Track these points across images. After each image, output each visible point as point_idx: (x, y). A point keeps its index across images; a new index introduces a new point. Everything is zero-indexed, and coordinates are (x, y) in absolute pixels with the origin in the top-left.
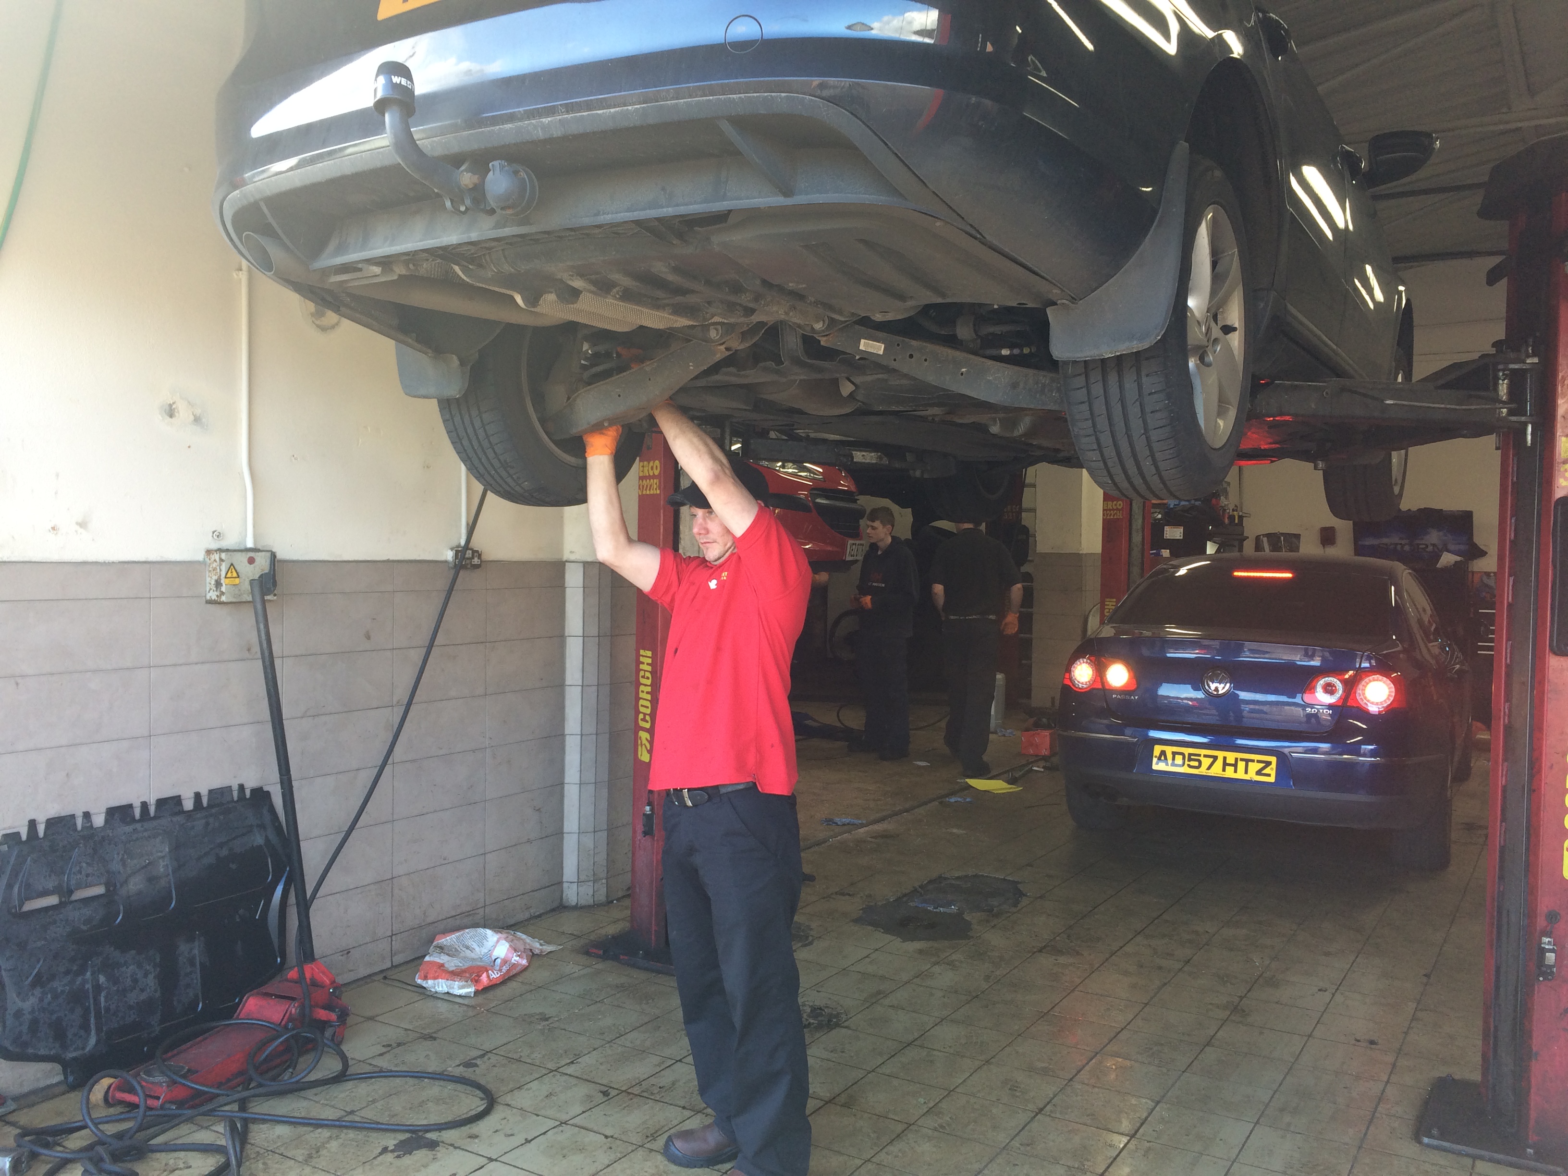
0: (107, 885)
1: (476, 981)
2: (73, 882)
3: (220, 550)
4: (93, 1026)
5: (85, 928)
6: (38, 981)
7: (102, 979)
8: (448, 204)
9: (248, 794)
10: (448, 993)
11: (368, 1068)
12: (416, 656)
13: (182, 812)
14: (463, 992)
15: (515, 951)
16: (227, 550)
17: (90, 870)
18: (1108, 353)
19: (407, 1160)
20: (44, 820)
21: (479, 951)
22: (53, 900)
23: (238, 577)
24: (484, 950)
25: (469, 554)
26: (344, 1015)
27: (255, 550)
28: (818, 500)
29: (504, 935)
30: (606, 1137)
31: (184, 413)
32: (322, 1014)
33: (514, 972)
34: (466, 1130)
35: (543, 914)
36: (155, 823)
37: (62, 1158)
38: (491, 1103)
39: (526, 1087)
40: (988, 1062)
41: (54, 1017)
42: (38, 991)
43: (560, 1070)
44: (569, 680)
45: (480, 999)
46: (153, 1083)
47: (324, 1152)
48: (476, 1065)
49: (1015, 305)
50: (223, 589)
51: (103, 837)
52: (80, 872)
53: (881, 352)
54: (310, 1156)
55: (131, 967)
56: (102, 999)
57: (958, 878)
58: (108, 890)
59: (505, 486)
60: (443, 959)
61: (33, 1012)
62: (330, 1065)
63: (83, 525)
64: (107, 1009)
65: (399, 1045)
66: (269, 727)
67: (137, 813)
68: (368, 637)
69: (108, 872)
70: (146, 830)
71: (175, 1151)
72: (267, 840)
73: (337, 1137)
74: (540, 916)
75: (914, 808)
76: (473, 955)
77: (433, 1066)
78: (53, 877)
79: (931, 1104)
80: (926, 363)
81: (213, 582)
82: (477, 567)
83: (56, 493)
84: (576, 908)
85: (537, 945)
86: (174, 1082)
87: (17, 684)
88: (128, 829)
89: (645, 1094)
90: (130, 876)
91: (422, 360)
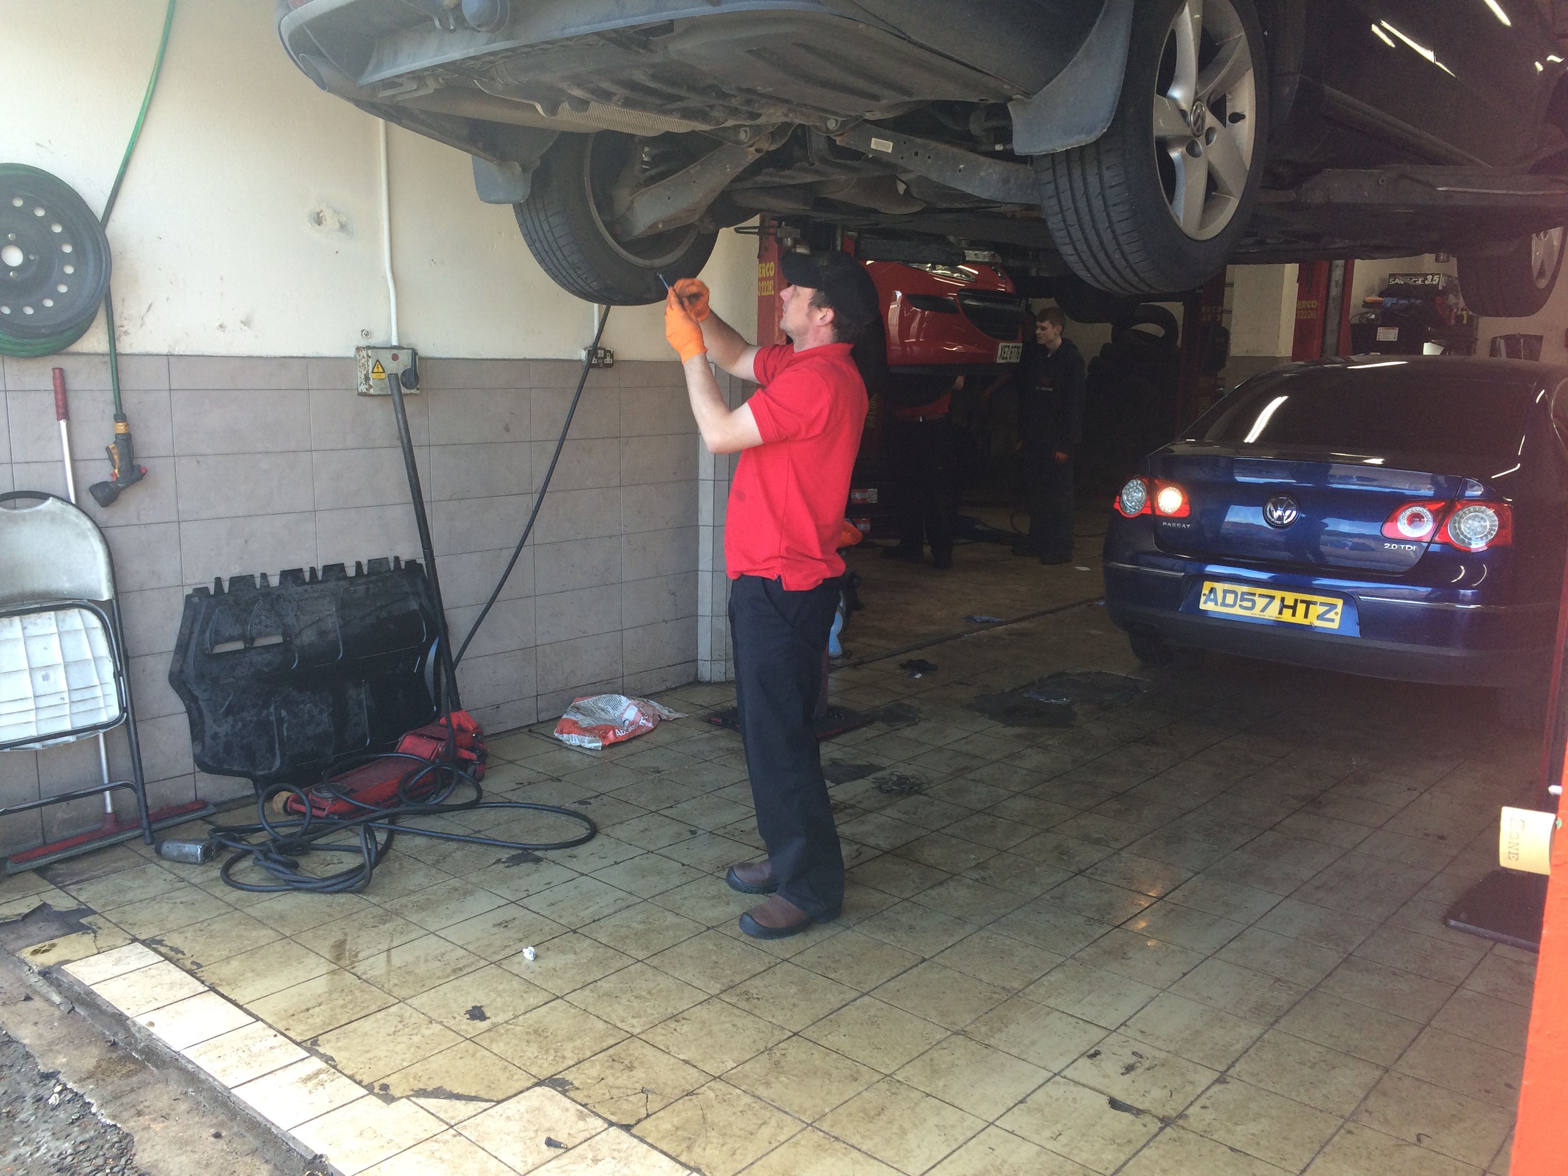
0: (284, 635)
1: (604, 737)
2: (254, 632)
3: (368, 348)
4: (278, 752)
5: (266, 670)
6: (229, 711)
7: (284, 713)
8: (437, 23)
9: (403, 565)
10: (580, 746)
11: (500, 800)
12: (552, 447)
13: (345, 578)
14: (592, 745)
15: (643, 715)
16: (374, 348)
17: (269, 623)
18: (1060, 147)
19: (515, 870)
20: (228, 578)
21: (613, 714)
22: (239, 645)
23: (384, 372)
24: (617, 713)
25: (601, 353)
26: (483, 756)
27: (399, 348)
28: (967, 302)
29: (636, 702)
30: (683, 865)
31: (330, 222)
32: (465, 754)
33: (640, 732)
34: (569, 851)
35: (679, 687)
36: (322, 586)
37: (245, 850)
38: (594, 832)
39: (628, 822)
40: (1047, 830)
41: (245, 741)
42: (230, 719)
43: (660, 812)
44: (702, 475)
45: (607, 752)
46: (321, 798)
47: (449, 859)
48: (590, 804)
49: (976, 100)
50: (371, 383)
51: (278, 595)
52: (260, 623)
53: (890, 151)
54: (438, 861)
55: (309, 705)
56: (285, 731)
57: (1080, 674)
58: (284, 640)
59: (577, 286)
60: (578, 717)
61: (226, 735)
62: (468, 794)
63: (246, 323)
64: (289, 738)
65: (530, 783)
66: (412, 507)
67: (307, 576)
68: (507, 430)
69: (284, 624)
70: (315, 592)
71: (332, 850)
72: (421, 605)
73: (463, 849)
74: (675, 689)
75: (1058, 610)
76: (607, 717)
77: (554, 802)
78: (238, 626)
79: (982, 860)
80: (930, 161)
81: (363, 377)
82: (610, 366)
83: (222, 294)
84: (709, 683)
85: (666, 712)
86: (339, 798)
87: (198, 462)
88: (300, 589)
89: (727, 835)
90: (303, 629)
91: (491, 167)
